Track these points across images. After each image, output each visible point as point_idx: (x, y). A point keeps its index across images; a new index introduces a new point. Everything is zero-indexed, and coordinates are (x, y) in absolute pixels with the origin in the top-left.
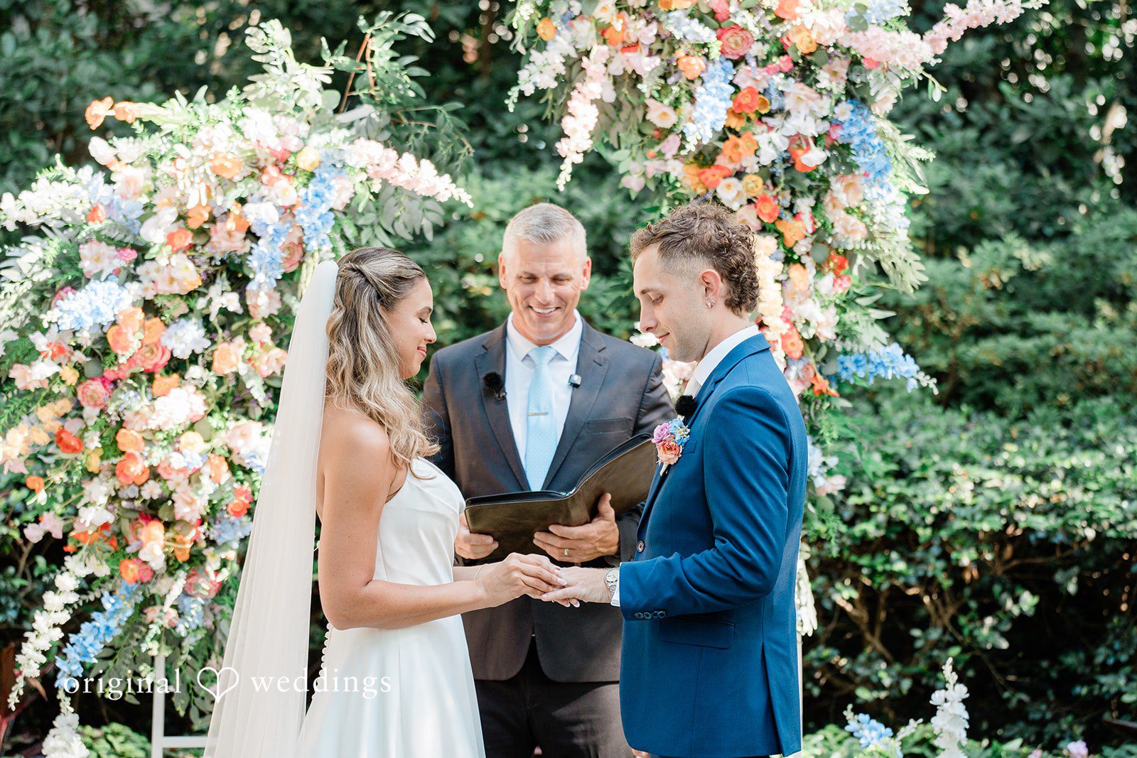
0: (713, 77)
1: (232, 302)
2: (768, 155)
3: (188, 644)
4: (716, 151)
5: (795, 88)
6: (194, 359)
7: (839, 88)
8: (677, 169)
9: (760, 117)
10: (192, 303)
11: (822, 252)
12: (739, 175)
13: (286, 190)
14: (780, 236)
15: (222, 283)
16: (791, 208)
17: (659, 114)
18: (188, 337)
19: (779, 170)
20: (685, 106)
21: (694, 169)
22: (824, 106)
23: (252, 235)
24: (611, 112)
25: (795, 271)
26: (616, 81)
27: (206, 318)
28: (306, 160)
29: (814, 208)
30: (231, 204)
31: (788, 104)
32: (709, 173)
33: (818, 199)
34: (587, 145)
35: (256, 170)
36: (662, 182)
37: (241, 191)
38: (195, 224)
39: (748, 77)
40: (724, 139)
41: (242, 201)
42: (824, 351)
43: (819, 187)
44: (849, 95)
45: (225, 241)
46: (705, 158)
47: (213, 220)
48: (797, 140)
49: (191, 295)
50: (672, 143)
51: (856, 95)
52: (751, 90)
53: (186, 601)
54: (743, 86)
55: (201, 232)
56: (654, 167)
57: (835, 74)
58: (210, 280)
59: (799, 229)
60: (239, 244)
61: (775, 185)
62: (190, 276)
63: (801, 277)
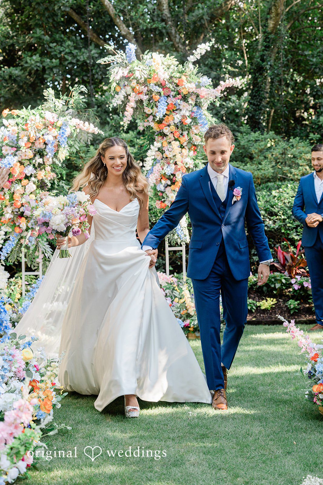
0: (162, 100)
1: (40, 161)
2: (177, 121)
3: (32, 248)
4: (163, 120)
5: (182, 103)
6: (31, 176)
7: (193, 104)
8: (152, 124)
9: (173, 111)
10: (31, 161)
11: (190, 145)
12: (169, 126)
13: (55, 132)
14: (180, 141)
15: (38, 156)
16: (182, 134)
17: (148, 110)
18: (29, 170)
19: (179, 124)
20: (155, 108)
21: (156, 125)
22: (190, 108)
23: (45, 144)
24: (135, 109)
25: (184, 150)
26: (137, 102)
27: (34, 165)
28: (59, 124)
29: (188, 134)
30: (41, 135)
31: (181, 107)
32: (161, 125)
33: (188, 132)
34: (131, 119)
35: (46, 126)
36: (149, 128)
37: (43, 132)
38: (31, 141)
39: (170, 101)
40: (164, 116)
41: (43, 135)
42: (191, 170)
43: (189, 128)
44: (196, 105)
45: (39, 145)
46: (160, 122)
47: (35, 140)
48: (184, 117)
49: (30, 159)
50: (151, 118)
51: (198, 105)
52: (172, 104)
53: (30, 238)
54: (169, 103)
55: (33, 143)
56: (146, 124)
57: (192, 99)
58: (35, 156)
59: (184, 139)
60: (43, 146)
61: (178, 128)
62: (30, 154)
63: (185, 151)
